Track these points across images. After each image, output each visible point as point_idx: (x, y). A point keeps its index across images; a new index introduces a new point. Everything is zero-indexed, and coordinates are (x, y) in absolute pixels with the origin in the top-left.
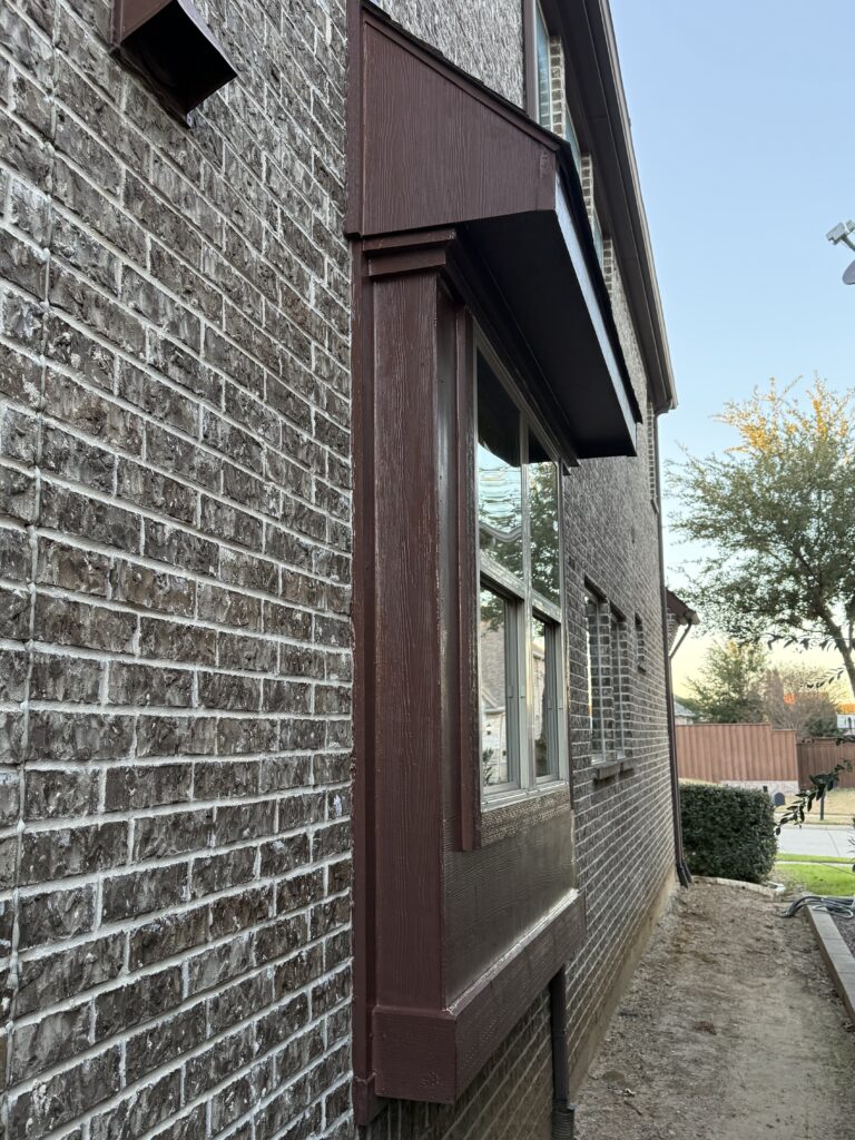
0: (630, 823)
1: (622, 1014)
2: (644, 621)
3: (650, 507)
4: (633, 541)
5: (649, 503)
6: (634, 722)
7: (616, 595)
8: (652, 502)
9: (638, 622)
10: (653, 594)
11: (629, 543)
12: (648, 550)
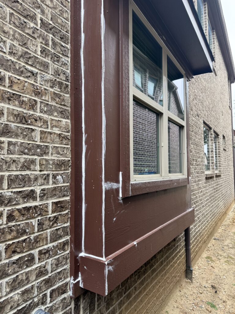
0: (219, 189)
1: (214, 239)
2: (226, 137)
3: (228, 107)
4: (222, 115)
5: (228, 106)
6: (222, 163)
7: (216, 128)
8: (229, 106)
9: (224, 137)
10: (229, 130)
11: (221, 115)
12: (228, 119)
